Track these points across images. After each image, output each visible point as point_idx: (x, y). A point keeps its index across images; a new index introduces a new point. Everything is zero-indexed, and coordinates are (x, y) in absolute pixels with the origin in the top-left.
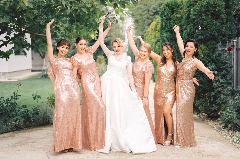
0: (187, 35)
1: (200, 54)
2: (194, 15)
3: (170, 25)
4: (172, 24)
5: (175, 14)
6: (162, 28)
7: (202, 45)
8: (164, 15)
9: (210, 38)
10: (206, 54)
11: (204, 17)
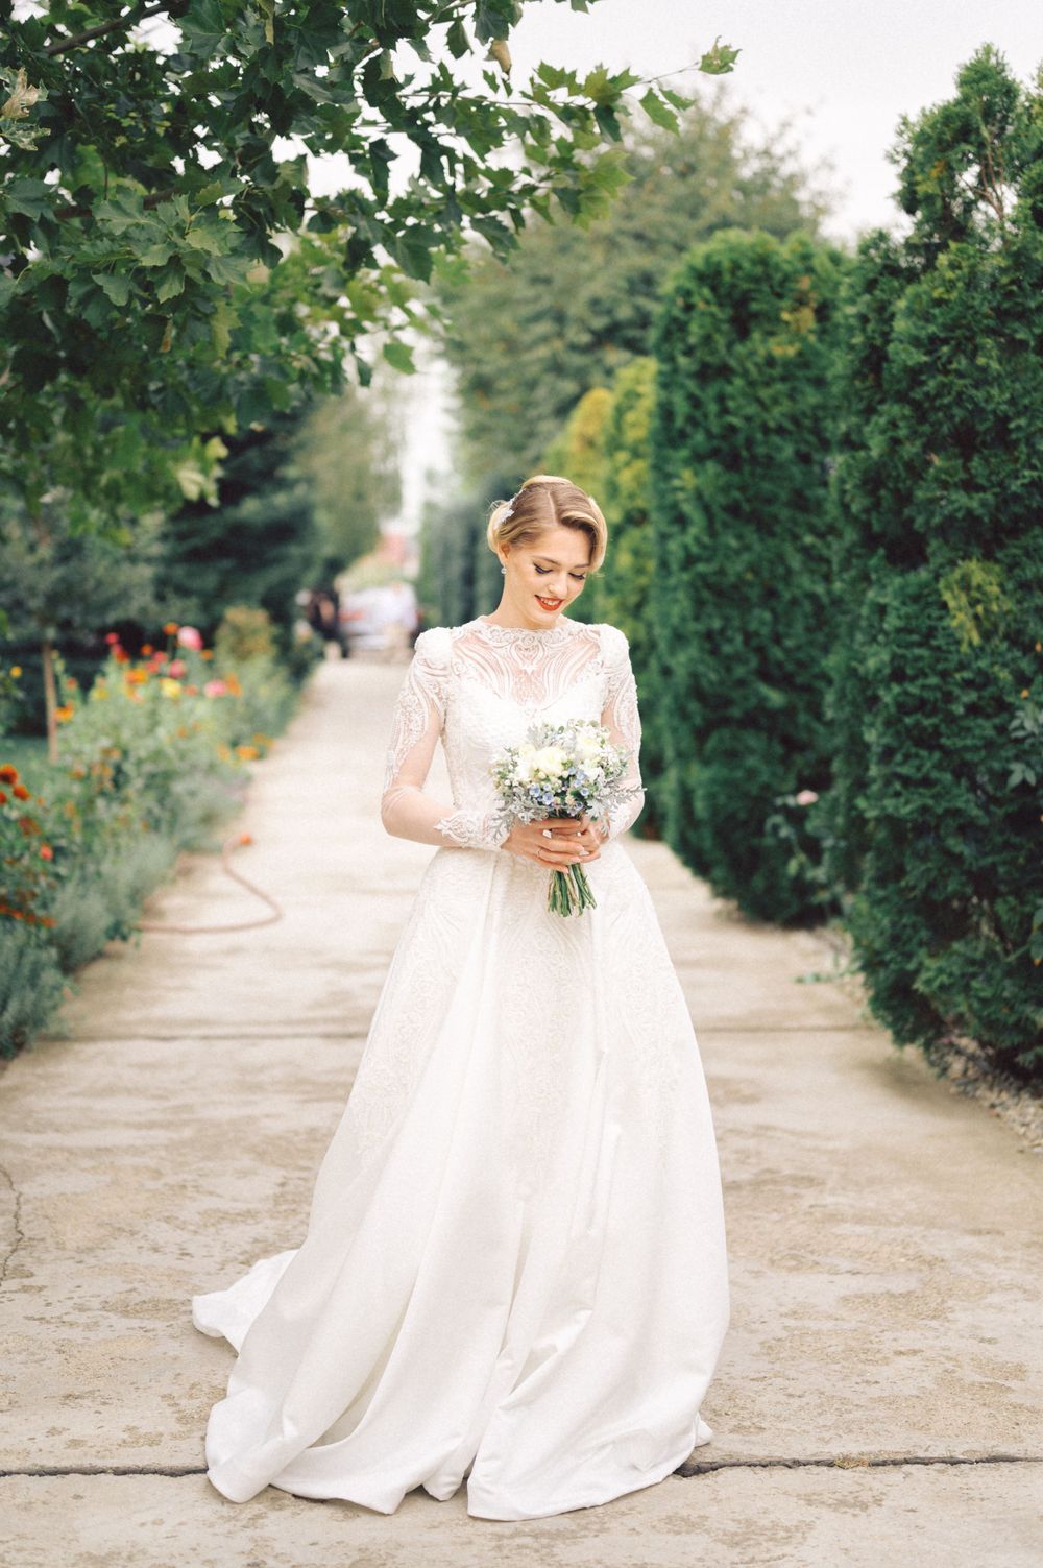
0: (865, 482)
1: (961, 626)
2: (916, 342)
3: (725, 411)
4: (739, 407)
5: (756, 336)
6: (669, 433)
7: (970, 559)
8: (680, 346)
9: (1028, 507)
10: (1002, 628)
11: (990, 357)
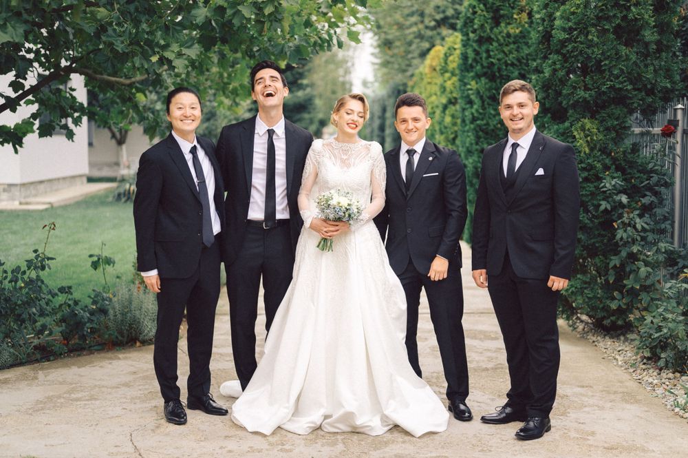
0: (543, 87)
1: (581, 145)
2: (564, 29)
3: (489, 56)
4: (496, 55)
5: (503, 25)
6: (466, 66)
7: (585, 118)
8: (471, 29)
9: (609, 97)
10: (598, 146)
11: (594, 36)
